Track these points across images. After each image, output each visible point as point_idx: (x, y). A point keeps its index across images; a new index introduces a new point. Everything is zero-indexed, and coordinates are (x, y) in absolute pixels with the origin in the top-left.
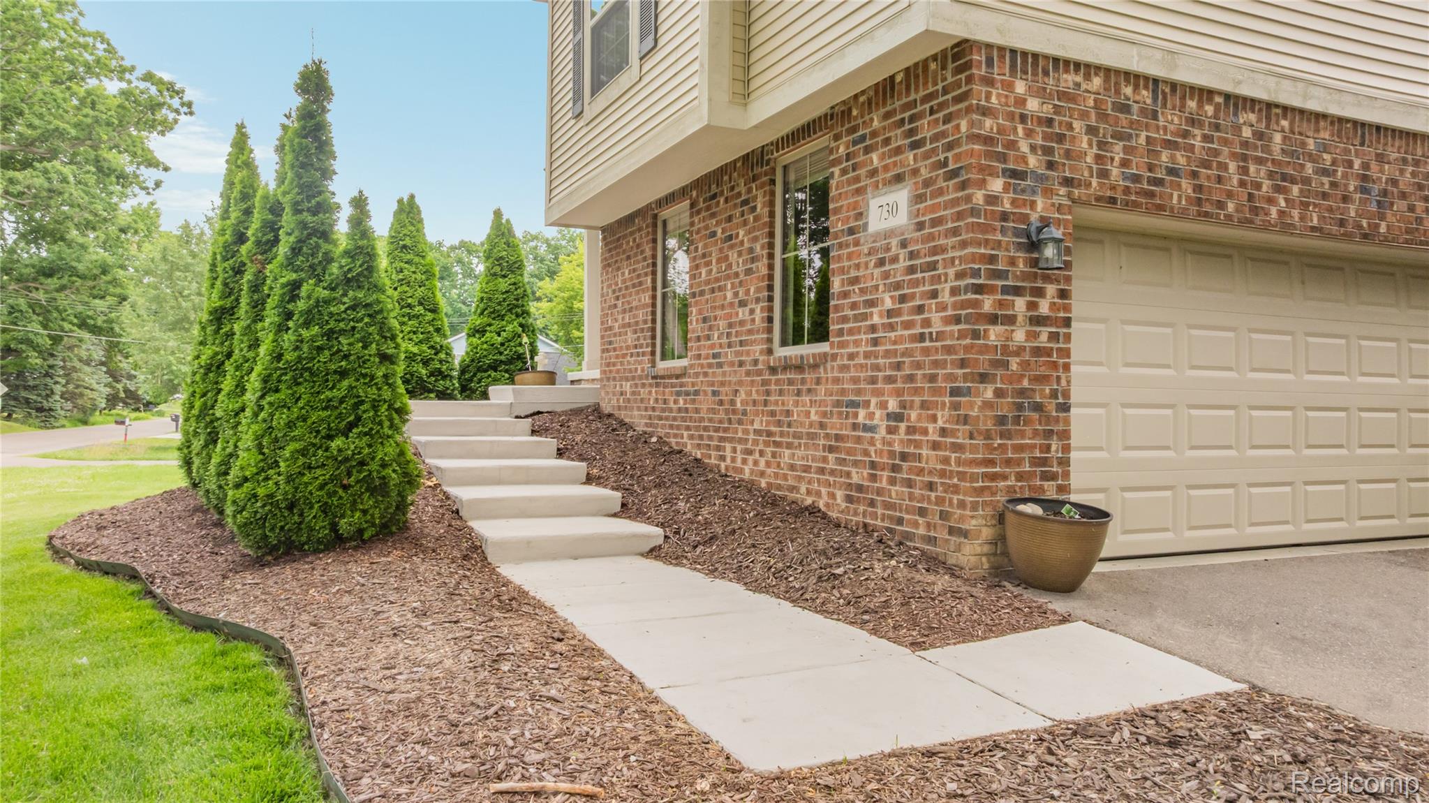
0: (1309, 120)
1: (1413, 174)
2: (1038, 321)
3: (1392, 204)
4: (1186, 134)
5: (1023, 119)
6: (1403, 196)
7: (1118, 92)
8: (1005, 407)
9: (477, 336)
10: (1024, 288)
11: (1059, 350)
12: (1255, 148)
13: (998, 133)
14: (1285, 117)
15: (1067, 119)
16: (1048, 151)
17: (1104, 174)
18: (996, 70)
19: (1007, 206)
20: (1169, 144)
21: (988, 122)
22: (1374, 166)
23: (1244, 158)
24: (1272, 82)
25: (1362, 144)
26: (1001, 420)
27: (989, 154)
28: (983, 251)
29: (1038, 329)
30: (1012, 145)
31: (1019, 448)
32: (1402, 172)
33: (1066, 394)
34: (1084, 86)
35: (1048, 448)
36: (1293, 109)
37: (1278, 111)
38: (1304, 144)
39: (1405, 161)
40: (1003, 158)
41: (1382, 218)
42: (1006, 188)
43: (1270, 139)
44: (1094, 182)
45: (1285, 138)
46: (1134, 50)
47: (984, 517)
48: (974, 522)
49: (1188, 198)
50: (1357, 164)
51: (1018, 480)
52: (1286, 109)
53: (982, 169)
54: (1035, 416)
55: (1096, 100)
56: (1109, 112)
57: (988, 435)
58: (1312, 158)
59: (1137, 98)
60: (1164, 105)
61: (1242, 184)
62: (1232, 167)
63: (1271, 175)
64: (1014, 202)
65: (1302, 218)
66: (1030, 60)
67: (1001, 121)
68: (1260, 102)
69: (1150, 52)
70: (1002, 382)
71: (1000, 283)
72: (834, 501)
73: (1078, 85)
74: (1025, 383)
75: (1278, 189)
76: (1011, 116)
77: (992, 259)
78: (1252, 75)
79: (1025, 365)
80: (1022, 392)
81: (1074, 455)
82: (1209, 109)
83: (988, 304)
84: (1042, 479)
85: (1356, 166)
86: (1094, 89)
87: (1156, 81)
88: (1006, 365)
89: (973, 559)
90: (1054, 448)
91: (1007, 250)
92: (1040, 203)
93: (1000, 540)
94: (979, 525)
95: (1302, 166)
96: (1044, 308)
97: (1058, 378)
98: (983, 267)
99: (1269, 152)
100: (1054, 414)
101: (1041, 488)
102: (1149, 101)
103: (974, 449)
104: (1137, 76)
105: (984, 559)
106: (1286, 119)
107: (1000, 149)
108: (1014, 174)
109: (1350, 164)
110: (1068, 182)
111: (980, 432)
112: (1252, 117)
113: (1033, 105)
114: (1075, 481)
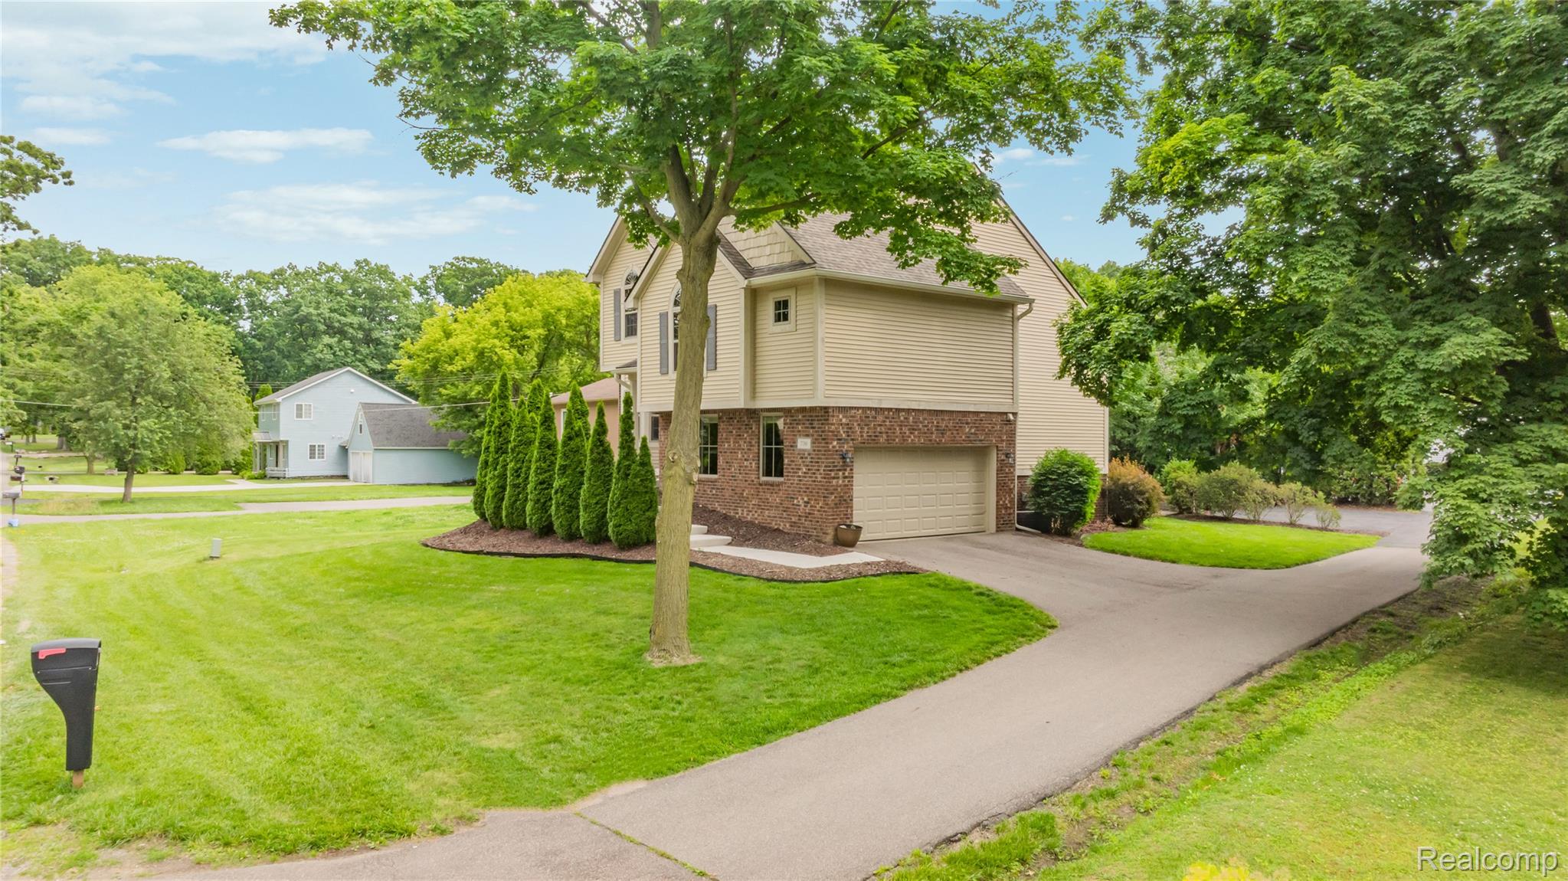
0: (921, 412)
1: (953, 423)
2: (845, 477)
3: (946, 433)
4: (885, 421)
5: (841, 424)
6: (950, 430)
7: (866, 413)
8: (837, 500)
10: (842, 469)
11: (850, 485)
12: (905, 422)
13: (835, 429)
15: (853, 422)
16: (847, 432)
17: (862, 436)
18: (834, 412)
20: (879, 425)
21: (833, 427)
22: (941, 422)
23: (901, 425)
24: (909, 403)
25: (937, 416)
26: (836, 504)
27: (833, 435)
28: (831, 461)
29: (845, 480)
30: (839, 432)
31: (841, 511)
32: (949, 423)
33: (852, 496)
34: (857, 413)
35: (848, 511)
36: (916, 410)
38: (919, 419)
39: (950, 419)
40: (836, 436)
41: (943, 437)
42: (837, 443)
43: (909, 419)
44: (860, 438)
45: (914, 418)
46: (870, 401)
47: (832, 529)
48: (829, 530)
49: (885, 439)
50: (935, 422)
51: (840, 519)
52: (914, 410)
53: (831, 439)
54: (844, 502)
55: (860, 416)
56: (864, 419)
57: (832, 508)
58: (921, 422)
59: (871, 413)
60: (879, 414)
61: (900, 433)
62: (898, 428)
63: (909, 429)
64: (839, 447)
65: (918, 440)
67: (836, 426)
68: (906, 409)
69: (874, 401)
70: (836, 494)
71: (836, 468)
72: (785, 526)
73: (855, 413)
74: (842, 494)
75: (911, 433)
76: (838, 424)
77: (834, 462)
78: (903, 402)
79: (842, 489)
80: (841, 497)
81: (854, 513)
82: (891, 413)
83: (833, 474)
84: (846, 519)
86: (860, 413)
87: (876, 408)
88: (837, 489)
89: (829, 540)
91: (838, 460)
92: (846, 446)
93: (836, 535)
94: (831, 531)
95: (919, 425)
96: (847, 475)
97: (850, 493)
98: (831, 465)
99: (909, 422)
100: (849, 502)
101: (846, 521)
102: (874, 414)
103: (829, 511)
104: (871, 408)
105: (832, 540)
106: (914, 413)
107: (836, 433)
108: (839, 439)
109: (933, 423)
110: (853, 439)
111: (830, 507)
112: (904, 414)
114: (854, 519)
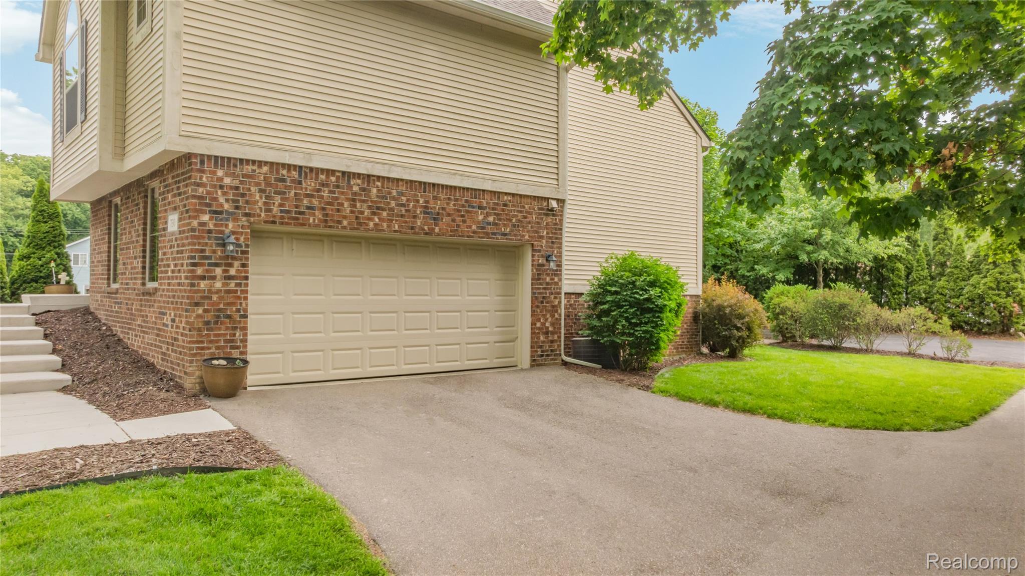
0: (393, 182)
1: (454, 205)
2: (229, 278)
3: (442, 219)
4: (319, 191)
5: (221, 187)
6: (449, 215)
7: (278, 172)
8: (209, 317)
9: (25, 260)
10: (221, 263)
11: (241, 291)
12: (361, 195)
13: (207, 194)
14: (378, 181)
15: (248, 186)
16: (234, 201)
17: (269, 210)
18: (206, 165)
19: (212, 227)
20: (307, 196)
21: (201, 190)
22: (431, 201)
23: (354, 200)
24: (369, 165)
25: (425, 192)
26: (207, 323)
27: (200, 204)
28: (197, 247)
29: (229, 281)
30: (216, 199)
31: (219, 335)
32: (448, 204)
33: (246, 310)
34: (257, 171)
35: (234, 335)
36: (383, 178)
37: (375, 178)
38: (390, 193)
39: (449, 199)
40: (209, 205)
41: (436, 225)
42: (211, 219)
43: (370, 191)
44: (263, 214)
45: (378, 191)
46: (287, 154)
47: (196, 366)
48: (191, 369)
49: (319, 220)
50: (421, 201)
51: (216, 349)
53: (197, 211)
54: (228, 320)
55: (264, 177)
56: (273, 182)
57: (199, 330)
58: (394, 198)
59: (289, 175)
60: (306, 177)
61: (352, 212)
62: (346, 204)
63: (369, 207)
64: (215, 225)
65: (388, 227)
66: (226, 160)
67: (208, 189)
68: (363, 174)
69: (296, 154)
70: (208, 306)
71: (207, 262)
72: (158, 360)
73: (254, 171)
74: (221, 306)
75: (374, 214)
76: (214, 186)
77: (203, 251)
78: (357, 162)
79: (221, 298)
80: (219, 310)
81: (249, 337)
82: (333, 179)
84: (230, 348)
85: (421, 202)
86: (264, 172)
87: (301, 167)
88: (210, 298)
89: (190, 385)
90: (237, 334)
91: (211, 246)
92: (231, 225)
93: (205, 377)
94: (194, 370)
95: (389, 203)
96: (232, 272)
97: (241, 304)
98: (197, 255)
99: (369, 196)
100: (238, 319)
101: (231, 353)
102: (296, 176)
103: (191, 336)
104: (289, 166)
105: (197, 385)
106: (379, 181)
107: (208, 201)
108: (215, 212)
109: (418, 201)
110: (246, 215)
111: (195, 329)
112: (359, 182)
113: (227, 181)
114: (252, 348)
